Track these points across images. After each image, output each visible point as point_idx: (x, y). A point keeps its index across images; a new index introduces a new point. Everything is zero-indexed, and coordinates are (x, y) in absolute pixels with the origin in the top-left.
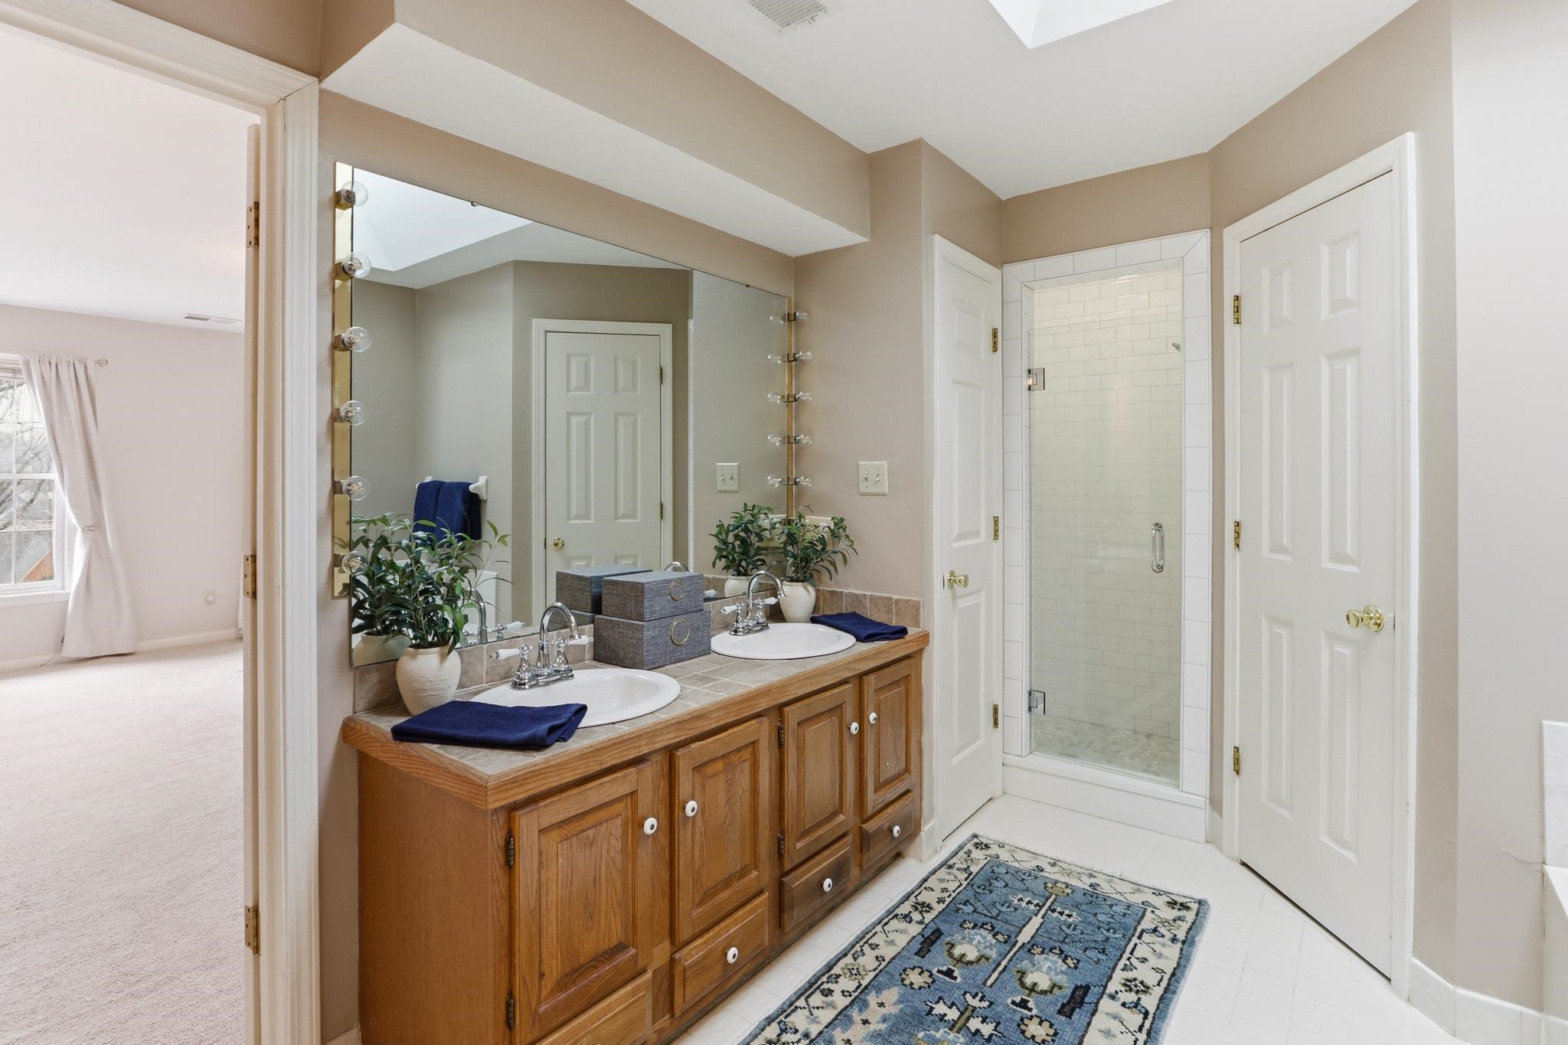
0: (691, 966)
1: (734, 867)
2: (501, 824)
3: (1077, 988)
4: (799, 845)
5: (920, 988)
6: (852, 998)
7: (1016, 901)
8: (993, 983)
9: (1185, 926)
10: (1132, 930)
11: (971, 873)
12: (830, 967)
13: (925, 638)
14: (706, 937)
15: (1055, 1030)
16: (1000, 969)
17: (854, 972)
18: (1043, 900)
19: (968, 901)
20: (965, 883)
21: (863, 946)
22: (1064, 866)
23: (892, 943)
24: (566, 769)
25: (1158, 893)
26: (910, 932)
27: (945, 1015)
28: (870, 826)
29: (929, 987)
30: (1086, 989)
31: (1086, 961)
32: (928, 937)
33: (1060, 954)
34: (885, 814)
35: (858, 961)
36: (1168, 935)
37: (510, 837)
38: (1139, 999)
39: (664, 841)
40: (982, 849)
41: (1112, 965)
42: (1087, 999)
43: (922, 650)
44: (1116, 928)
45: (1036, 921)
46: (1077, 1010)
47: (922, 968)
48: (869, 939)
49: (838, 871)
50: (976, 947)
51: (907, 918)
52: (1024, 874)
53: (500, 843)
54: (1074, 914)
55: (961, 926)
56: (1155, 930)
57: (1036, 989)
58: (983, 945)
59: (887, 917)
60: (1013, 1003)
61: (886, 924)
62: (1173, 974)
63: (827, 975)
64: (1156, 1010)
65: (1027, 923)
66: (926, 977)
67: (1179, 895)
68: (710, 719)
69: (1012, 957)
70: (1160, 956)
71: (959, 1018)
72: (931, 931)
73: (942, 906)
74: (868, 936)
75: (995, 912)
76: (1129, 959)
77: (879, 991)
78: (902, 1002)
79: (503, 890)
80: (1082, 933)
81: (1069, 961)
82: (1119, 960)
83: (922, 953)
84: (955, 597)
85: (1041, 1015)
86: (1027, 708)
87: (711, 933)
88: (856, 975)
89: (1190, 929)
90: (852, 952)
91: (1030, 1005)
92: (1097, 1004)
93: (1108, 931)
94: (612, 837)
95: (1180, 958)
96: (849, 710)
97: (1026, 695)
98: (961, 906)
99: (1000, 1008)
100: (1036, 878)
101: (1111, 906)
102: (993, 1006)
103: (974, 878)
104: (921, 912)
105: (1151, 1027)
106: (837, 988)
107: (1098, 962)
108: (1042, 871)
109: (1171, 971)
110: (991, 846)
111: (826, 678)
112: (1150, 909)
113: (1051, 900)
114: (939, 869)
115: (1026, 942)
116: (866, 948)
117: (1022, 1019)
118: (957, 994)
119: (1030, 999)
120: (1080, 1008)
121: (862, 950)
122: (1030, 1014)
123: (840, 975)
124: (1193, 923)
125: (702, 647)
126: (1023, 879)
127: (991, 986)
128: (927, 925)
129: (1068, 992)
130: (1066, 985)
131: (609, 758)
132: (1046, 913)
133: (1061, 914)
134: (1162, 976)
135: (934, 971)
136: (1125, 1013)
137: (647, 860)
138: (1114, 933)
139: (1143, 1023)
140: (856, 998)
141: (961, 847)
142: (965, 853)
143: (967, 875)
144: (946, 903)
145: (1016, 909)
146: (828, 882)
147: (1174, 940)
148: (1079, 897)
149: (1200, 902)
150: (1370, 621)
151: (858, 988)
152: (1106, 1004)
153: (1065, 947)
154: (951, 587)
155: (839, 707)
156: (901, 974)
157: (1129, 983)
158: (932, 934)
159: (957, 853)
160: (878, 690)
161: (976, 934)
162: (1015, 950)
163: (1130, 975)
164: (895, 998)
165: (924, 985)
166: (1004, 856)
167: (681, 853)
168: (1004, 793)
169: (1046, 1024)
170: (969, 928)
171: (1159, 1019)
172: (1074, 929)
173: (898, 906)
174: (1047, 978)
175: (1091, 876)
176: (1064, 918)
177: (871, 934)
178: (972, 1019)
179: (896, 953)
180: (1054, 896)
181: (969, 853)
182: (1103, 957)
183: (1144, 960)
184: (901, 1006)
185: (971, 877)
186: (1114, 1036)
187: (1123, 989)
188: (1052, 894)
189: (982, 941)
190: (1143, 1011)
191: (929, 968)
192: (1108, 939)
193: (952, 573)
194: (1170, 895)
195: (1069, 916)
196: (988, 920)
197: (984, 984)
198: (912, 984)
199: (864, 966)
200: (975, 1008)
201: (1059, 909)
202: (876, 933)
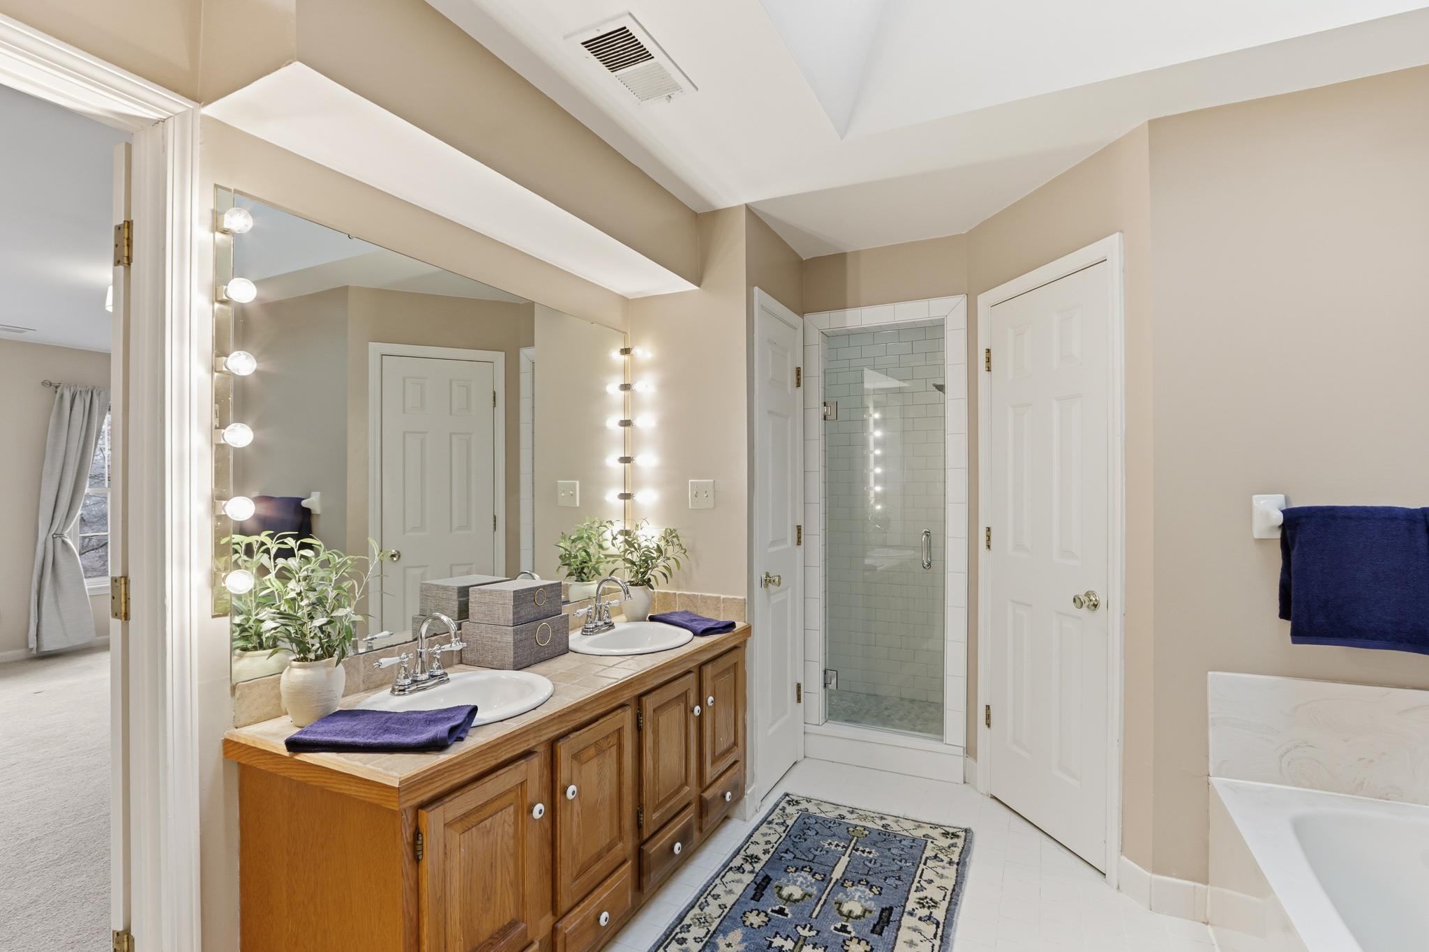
0: (571, 933)
1: (605, 841)
2: (410, 822)
3: (883, 910)
4: (655, 816)
5: (759, 927)
6: (704, 942)
7: (826, 846)
8: (817, 915)
9: (958, 851)
10: (919, 858)
11: (788, 826)
12: (681, 918)
13: (748, 630)
14: (582, 905)
15: (871, 946)
16: (821, 902)
17: (703, 920)
18: (848, 842)
19: (788, 850)
20: (784, 835)
21: (707, 897)
22: (861, 812)
23: (731, 892)
24: (467, 765)
25: (935, 826)
26: (744, 881)
27: (783, 946)
28: (708, 795)
29: (767, 925)
30: (890, 909)
31: (887, 888)
32: (760, 883)
33: (867, 884)
34: (719, 782)
35: (704, 910)
36: (946, 860)
37: (417, 834)
38: (931, 913)
39: (548, 824)
40: (794, 805)
41: (907, 889)
42: (891, 919)
43: (745, 641)
44: (907, 858)
45: (845, 860)
46: (886, 928)
47: (758, 910)
48: (711, 891)
49: (684, 837)
50: (800, 887)
51: (740, 869)
52: (830, 822)
53: (409, 840)
54: (873, 851)
55: (786, 871)
56: (936, 857)
57: (852, 915)
58: (805, 885)
59: (723, 870)
60: (836, 929)
61: (723, 877)
62: (954, 890)
63: (679, 926)
64: (945, 920)
65: (838, 863)
66: (762, 917)
67: (950, 827)
68: (586, 710)
69: (829, 892)
70: (942, 876)
71: (794, 947)
72: (761, 878)
73: (768, 856)
74: (710, 889)
75: (811, 857)
76: (919, 882)
77: (725, 934)
78: (746, 940)
79: (412, 884)
80: (881, 866)
81: (874, 889)
82: (912, 883)
83: (757, 898)
84: (769, 594)
85: (857, 936)
86: (823, 685)
87: (587, 902)
88: (704, 923)
89: (961, 853)
90: (698, 904)
91: (849, 929)
92: (900, 920)
93: (901, 861)
94: (506, 824)
95: (957, 877)
96: (693, 697)
97: (822, 674)
98: (783, 854)
99: (826, 935)
100: (840, 824)
101: (900, 841)
102: (820, 934)
103: (790, 830)
104: (751, 863)
105: (943, 933)
106: (689, 936)
107: (896, 887)
108: (844, 818)
109: (952, 887)
110: (801, 802)
111: (675, 669)
112: (930, 840)
113: (854, 841)
114: (761, 825)
115: (839, 878)
116: (710, 899)
117: (844, 941)
118: (790, 928)
119: (848, 924)
120: (887, 926)
121: (706, 901)
122: (849, 936)
123: (691, 925)
124: (963, 848)
125: (562, 647)
126: (830, 827)
127: (816, 918)
128: (758, 873)
129: (877, 914)
130: (875, 909)
131: (504, 753)
132: (852, 852)
133: (863, 852)
134: (946, 892)
135: (769, 911)
136: (922, 925)
137: (534, 842)
138: (906, 862)
139: (937, 931)
140: (707, 942)
141: (776, 805)
142: (781, 810)
143: (784, 828)
144: (771, 853)
145: (827, 852)
146: (678, 845)
147: (951, 863)
148: (875, 837)
149: (966, 831)
150: (1088, 602)
151: (707, 933)
152: (906, 921)
153: (870, 879)
154: (767, 586)
155: (686, 694)
156: (742, 917)
157: (922, 901)
158: (763, 880)
159: (774, 811)
160: (715, 677)
161: (799, 876)
162: (831, 885)
163: (921, 894)
164: (739, 938)
165: (762, 924)
166: (813, 809)
167: (563, 833)
168: (805, 757)
169: (863, 943)
170: (792, 872)
171: (948, 927)
172: (875, 863)
173: (731, 860)
174: (859, 905)
175: (882, 818)
176: (865, 855)
177: (712, 886)
178: (804, 947)
179: (735, 900)
180: (856, 838)
181: (783, 809)
182: (900, 883)
183: (930, 882)
184: (745, 944)
185: (788, 829)
186: (916, 945)
187: (918, 906)
188: (854, 836)
189: (804, 882)
190: (935, 922)
191: (764, 909)
192: (901, 868)
193: (767, 575)
194: (944, 828)
195: (870, 853)
196: (806, 863)
197: (811, 916)
198: (752, 924)
199: (710, 914)
200: (806, 937)
201: (861, 848)
202: (716, 885)
